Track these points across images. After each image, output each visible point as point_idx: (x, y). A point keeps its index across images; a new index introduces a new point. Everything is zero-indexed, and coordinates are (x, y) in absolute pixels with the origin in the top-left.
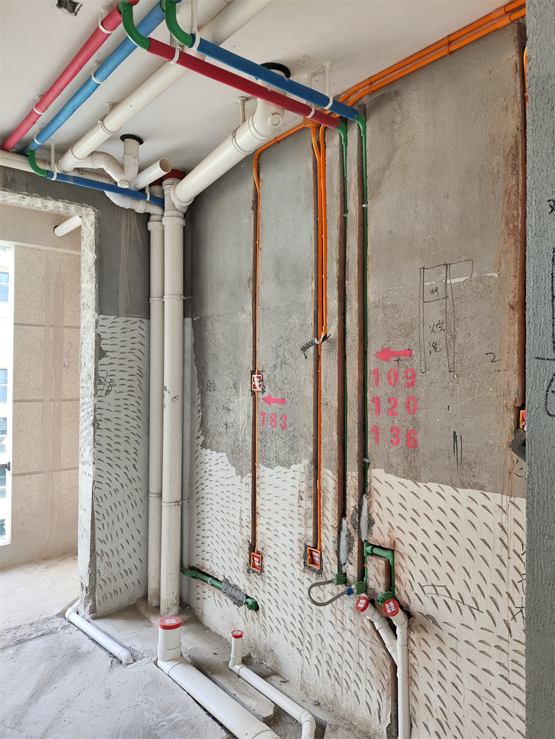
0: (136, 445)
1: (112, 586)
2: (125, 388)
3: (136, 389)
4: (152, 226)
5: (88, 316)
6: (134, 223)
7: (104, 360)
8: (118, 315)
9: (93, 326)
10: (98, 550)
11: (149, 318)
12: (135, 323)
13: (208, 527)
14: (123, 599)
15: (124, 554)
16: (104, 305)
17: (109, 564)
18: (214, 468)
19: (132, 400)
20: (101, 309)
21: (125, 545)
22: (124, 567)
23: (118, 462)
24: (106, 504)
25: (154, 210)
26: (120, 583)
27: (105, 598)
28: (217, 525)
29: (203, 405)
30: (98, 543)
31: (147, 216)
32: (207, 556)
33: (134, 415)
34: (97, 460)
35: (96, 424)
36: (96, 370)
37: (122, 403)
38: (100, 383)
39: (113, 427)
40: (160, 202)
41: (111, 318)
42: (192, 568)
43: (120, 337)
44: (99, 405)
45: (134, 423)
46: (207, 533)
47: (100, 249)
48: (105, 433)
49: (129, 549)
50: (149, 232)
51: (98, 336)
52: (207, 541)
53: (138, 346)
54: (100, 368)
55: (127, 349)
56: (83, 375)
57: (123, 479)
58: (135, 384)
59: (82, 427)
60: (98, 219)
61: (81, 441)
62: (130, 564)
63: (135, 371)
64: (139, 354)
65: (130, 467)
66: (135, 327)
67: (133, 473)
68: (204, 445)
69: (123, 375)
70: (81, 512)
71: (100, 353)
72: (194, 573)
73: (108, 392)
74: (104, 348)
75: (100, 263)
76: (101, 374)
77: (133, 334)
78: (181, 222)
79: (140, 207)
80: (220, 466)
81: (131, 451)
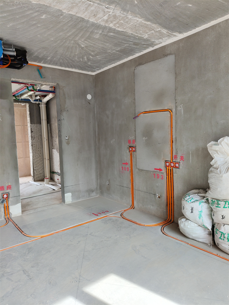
0: (40, 149)
1: (38, 176)
2: (37, 138)
3: (40, 138)
4: (40, 106)
5: (29, 124)
6: (37, 105)
7: (33, 133)
8: (35, 124)
9: (30, 126)
10: (34, 169)
11: (41, 124)
12: (38, 125)
13: (54, 163)
14: (40, 178)
15: (40, 170)
16: (32, 122)
17: (37, 172)
18: (54, 152)
19: (39, 141)
20: (31, 123)
21: (40, 168)
22: (40, 173)
23: (37, 153)
24: (35, 160)
25: (40, 103)
26: (39, 175)
27: (36, 178)
28: (55, 163)
29: (52, 141)
30: (34, 168)
31: (39, 104)
32: (55, 169)
33: (40, 144)
34: (33, 152)
35: (32, 145)
36: (31, 135)
37: (37, 141)
38: (32, 137)
39: (35, 146)
40: (41, 101)
41: (33, 125)
42: (53, 172)
43: (35, 128)
44: (32, 142)
45: (40, 145)
46: (54, 165)
47: (30, 111)
48: (34, 147)
49: (41, 169)
50: (40, 107)
51: (31, 128)
52: (54, 166)
53: (39, 130)
54: (32, 134)
55: (37, 131)
56: (29, 136)
57: (38, 156)
58: (39, 137)
59: (30, 146)
60: (29, 105)
61: (30, 149)
62: (41, 172)
63: (39, 135)
64: (40, 131)
65: (40, 154)
66: (38, 126)
67: (40, 155)
68: (53, 149)
69: (37, 136)
70: (31, 163)
71: (32, 132)
72: (53, 173)
73: (34, 139)
74: (32, 131)
75: (30, 114)
76: (32, 136)
77: (38, 127)
78: (45, 105)
79: (37, 102)
80: (55, 152)
81: (40, 150)
